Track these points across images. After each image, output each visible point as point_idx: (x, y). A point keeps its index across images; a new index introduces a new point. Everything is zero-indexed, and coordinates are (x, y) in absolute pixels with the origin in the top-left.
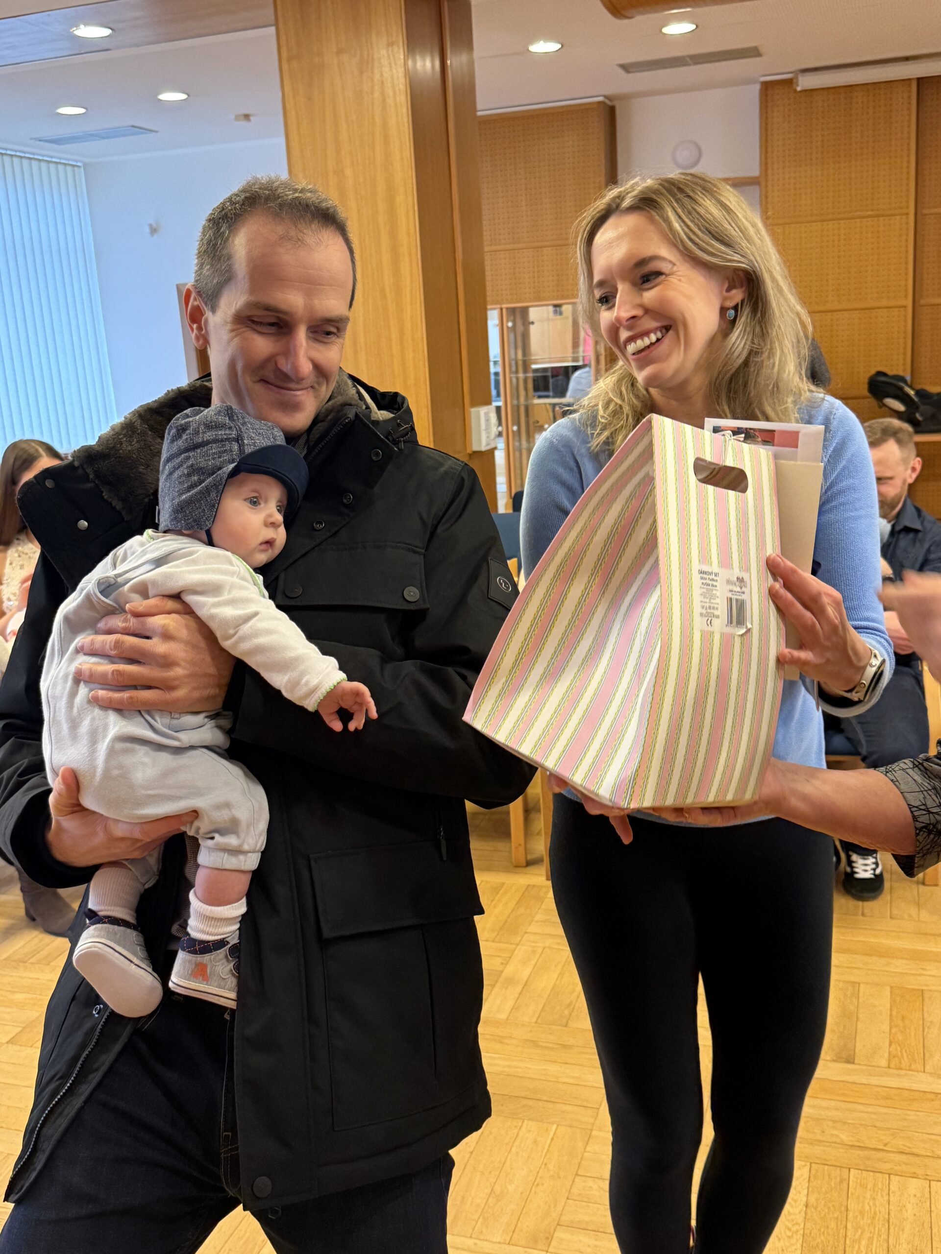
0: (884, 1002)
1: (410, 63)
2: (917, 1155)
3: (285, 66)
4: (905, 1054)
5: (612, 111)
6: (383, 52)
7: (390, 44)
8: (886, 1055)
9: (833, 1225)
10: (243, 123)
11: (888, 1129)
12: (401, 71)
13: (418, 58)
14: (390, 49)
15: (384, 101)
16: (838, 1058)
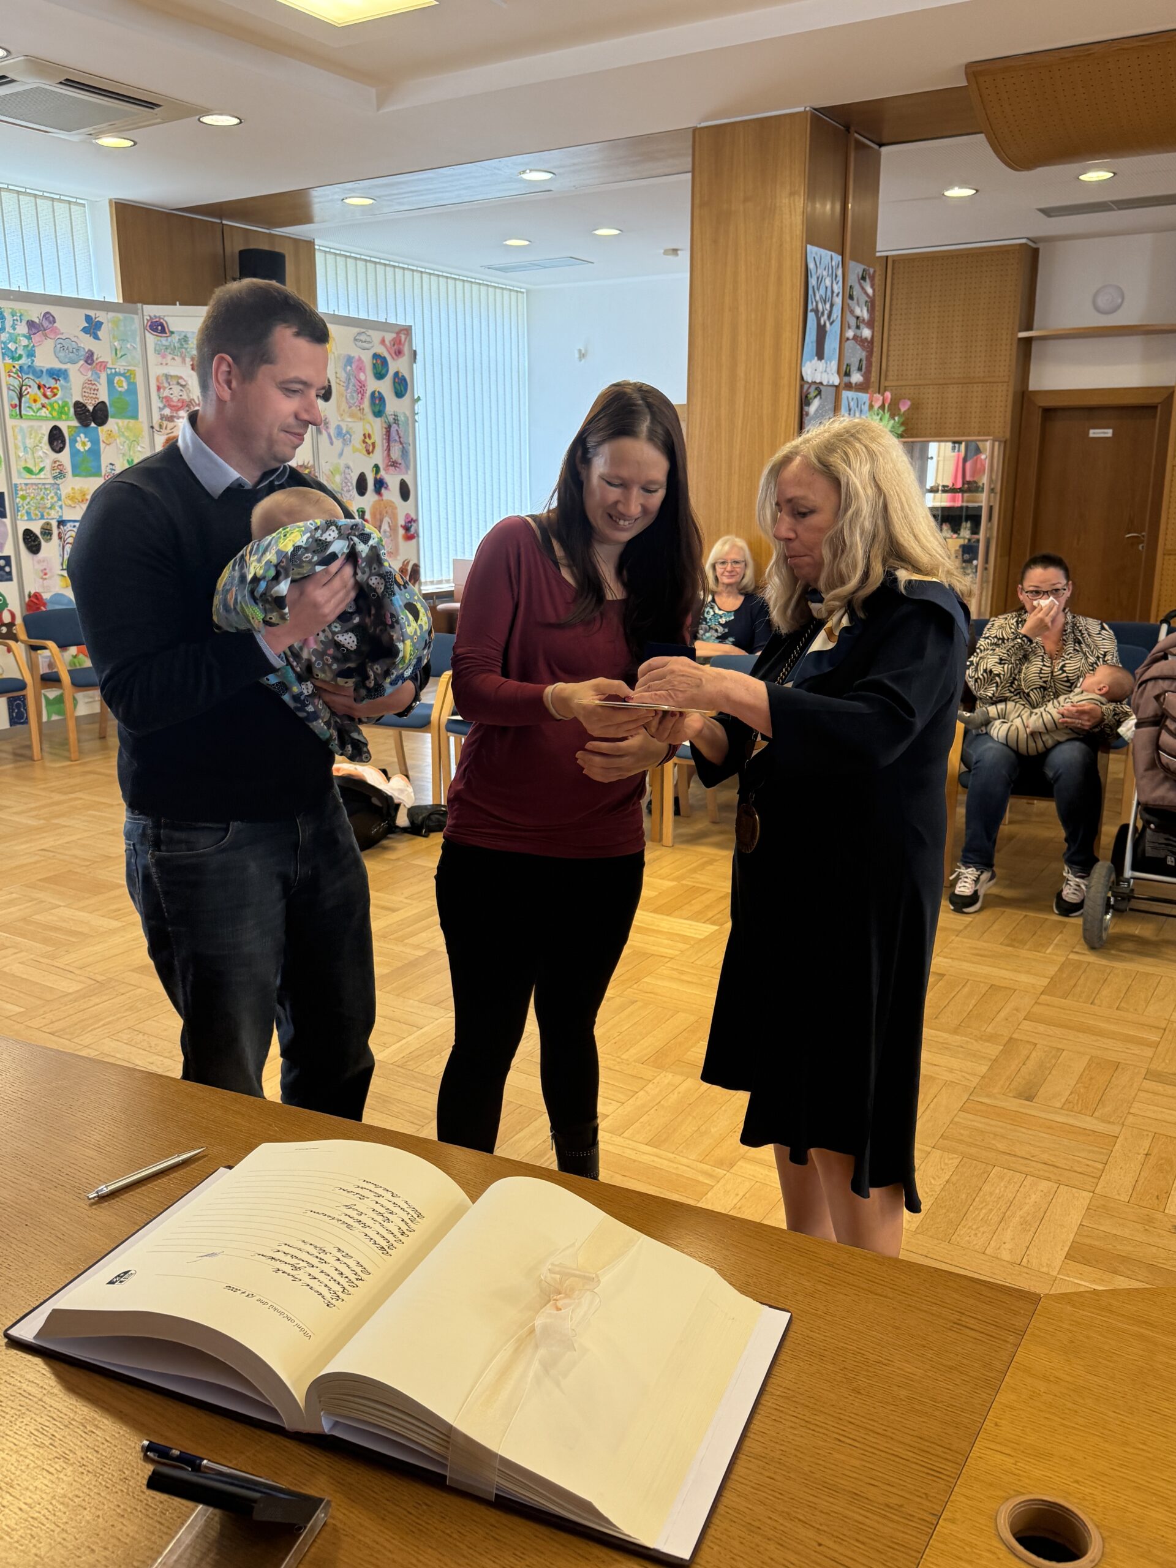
0: (1079, 1066)
1: (809, 209)
2: (1058, 1167)
3: (697, 213)
4: (1080, 1102)
5: (1035, 252)
6: (786, 201)
7: (792, 194)
8: (1063, 1100)
9: (964, 1196)
10: (671, 258)
11: (1039, 1147)
12: (798, 221)
13: (818, 205)
14: (792, 198)
15: (781, 245)
16: (1019, 1096)
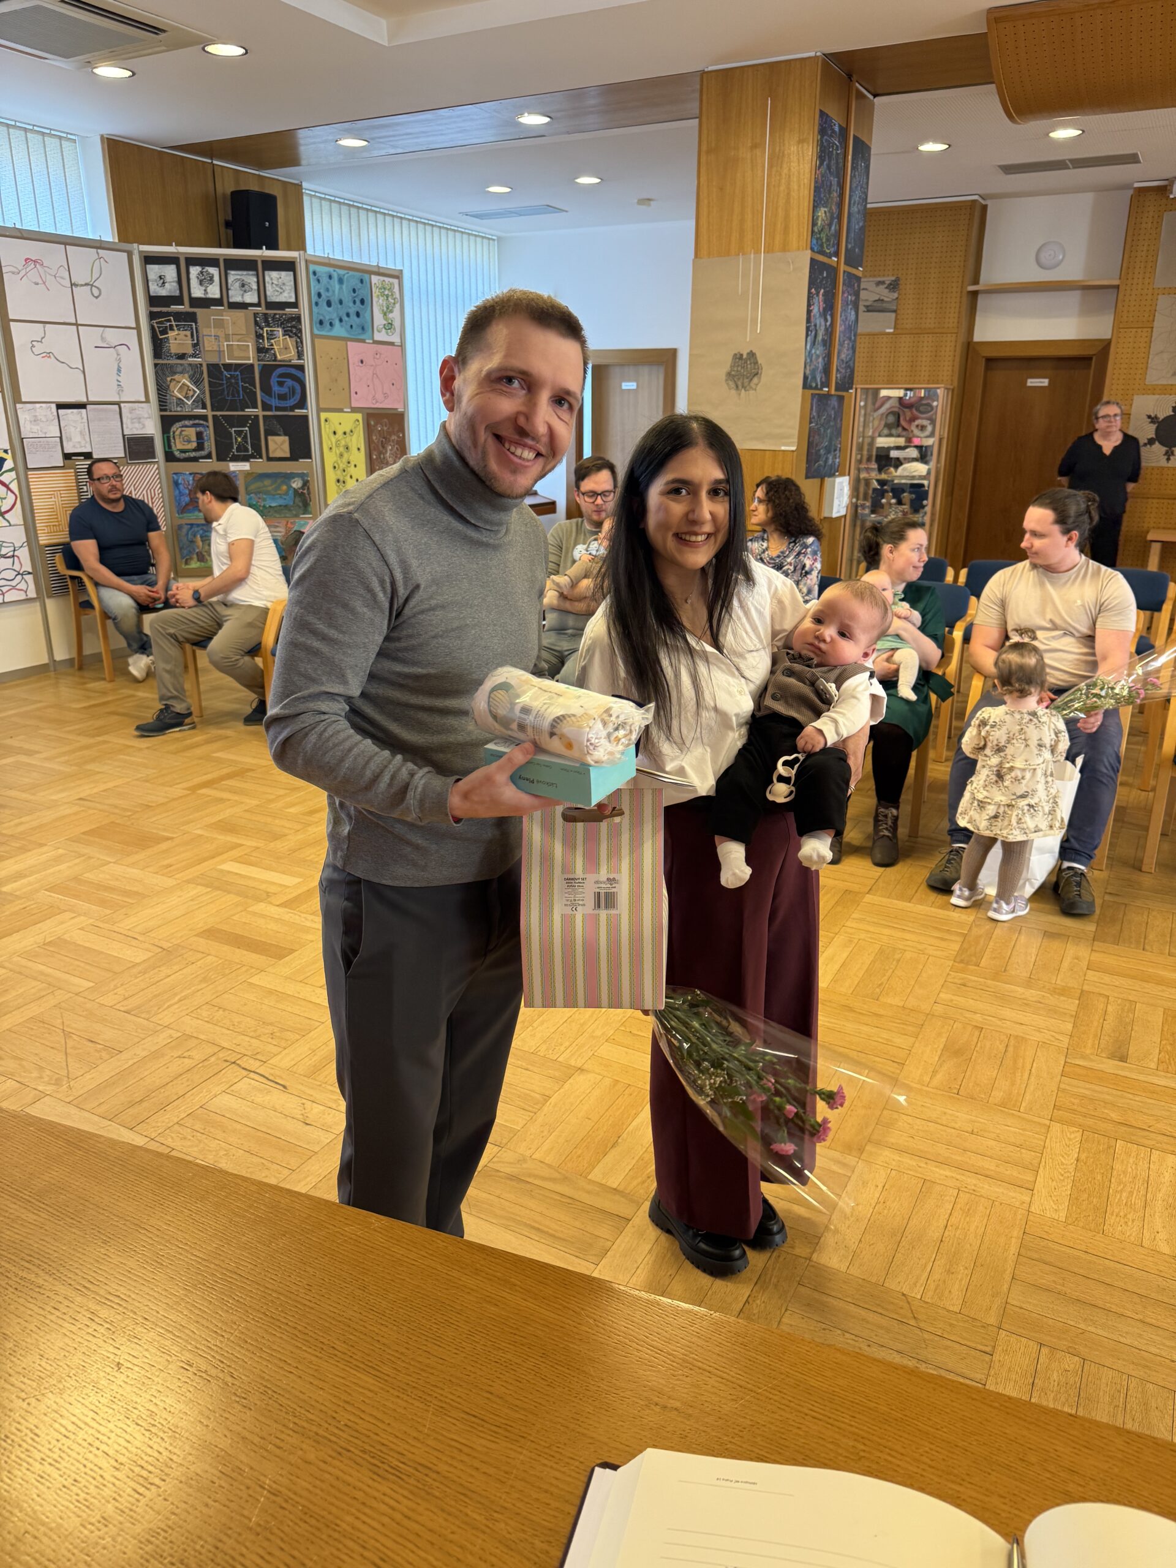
0: (1157, 1019)
3: (703, 159)
5: (983, 210)
6: (794, 149)
7: (801, 141)
8: (1156, 1060)
9: (1099, 1177)
10: (643, 207)
11: (1152, 1115)
12: (806, 169)
16: (1112, 1056)
